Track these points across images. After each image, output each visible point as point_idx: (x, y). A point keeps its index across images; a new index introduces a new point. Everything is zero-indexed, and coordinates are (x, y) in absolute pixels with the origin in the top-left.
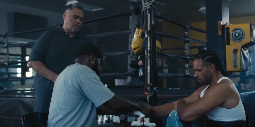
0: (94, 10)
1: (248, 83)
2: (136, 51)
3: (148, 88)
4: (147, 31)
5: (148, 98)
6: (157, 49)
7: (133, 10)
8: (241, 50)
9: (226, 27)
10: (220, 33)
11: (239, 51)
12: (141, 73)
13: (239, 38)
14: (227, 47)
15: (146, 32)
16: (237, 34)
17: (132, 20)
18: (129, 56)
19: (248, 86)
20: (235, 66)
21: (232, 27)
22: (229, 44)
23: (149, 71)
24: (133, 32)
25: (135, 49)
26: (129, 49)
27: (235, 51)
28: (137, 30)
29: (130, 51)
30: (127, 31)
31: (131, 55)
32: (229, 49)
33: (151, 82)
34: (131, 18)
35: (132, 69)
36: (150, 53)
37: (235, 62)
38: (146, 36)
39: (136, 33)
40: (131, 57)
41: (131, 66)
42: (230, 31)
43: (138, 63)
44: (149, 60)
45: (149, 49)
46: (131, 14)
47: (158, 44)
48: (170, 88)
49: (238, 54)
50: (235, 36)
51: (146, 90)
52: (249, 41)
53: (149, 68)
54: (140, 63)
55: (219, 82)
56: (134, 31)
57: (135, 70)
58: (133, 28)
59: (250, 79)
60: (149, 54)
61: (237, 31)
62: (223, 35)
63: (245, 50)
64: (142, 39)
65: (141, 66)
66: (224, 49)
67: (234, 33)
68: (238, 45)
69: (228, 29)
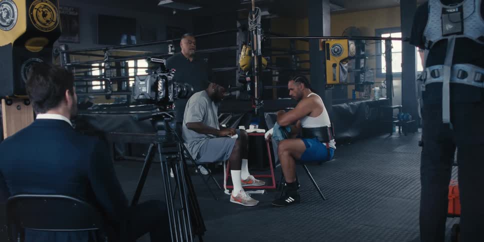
0: (190, 9)
1: (363, 91)
2: (244, 67)
3: (256, 102)
4: (254, 50)
5: (256, 111)
6: (263, 66)
7: (239, 28)
8: (340, 64)
9: (326, 43)
10: (321, 49)
11: (338, 65)
12: (249, 88)
13: (338, 53)
14: (327, 61)
15: (252, 51)
16: (336, 50)
17: (239, 36)
18: (237, 71)
19: (363, 94)
20: (334, 80)
21: (332, 42)
22: (329, 59)
23: (256, 86)
24: (240, 48)
25: (243, 66)
26: (237, 65)
27: (334, 65)
28: (244, 47)
29: (238, 66)
30: (235, 48)
31: (239, 70)
32: (329, 64)
33: (258, 97)
34: (238, 34)
35: (240, 84)
36: (257, 70)
37: (334, 76)
38: (253, 54)
39: (243, 50)
40: (239, 72)
41: (240, 81)
42: (330, 47)
43: (246, 79)
44: (256, 77)
45: (256, 67)
46: (238, 31)
47: (264, 61)
48: (280, 98)
49: (337, 67)
50: (335, 52)
51: (255, 104)
52: (347, 56)
53: (256, 83)
54: (248, 79)
55: (308, 96)
56: (242, 48)
57: (243, 84)
58: (240, 45)
59: (365, 86)
60: (256, 72)
61: (336, 46)
62: (324, 50)
63: (344, 64)
64: (249, 57)
65: (249, 82)
66: (325, 63)
67: (333, 49)
68: (337, 60)
69: (328, 44)
